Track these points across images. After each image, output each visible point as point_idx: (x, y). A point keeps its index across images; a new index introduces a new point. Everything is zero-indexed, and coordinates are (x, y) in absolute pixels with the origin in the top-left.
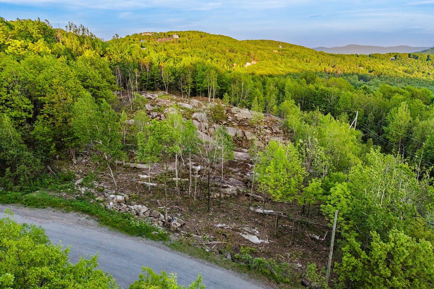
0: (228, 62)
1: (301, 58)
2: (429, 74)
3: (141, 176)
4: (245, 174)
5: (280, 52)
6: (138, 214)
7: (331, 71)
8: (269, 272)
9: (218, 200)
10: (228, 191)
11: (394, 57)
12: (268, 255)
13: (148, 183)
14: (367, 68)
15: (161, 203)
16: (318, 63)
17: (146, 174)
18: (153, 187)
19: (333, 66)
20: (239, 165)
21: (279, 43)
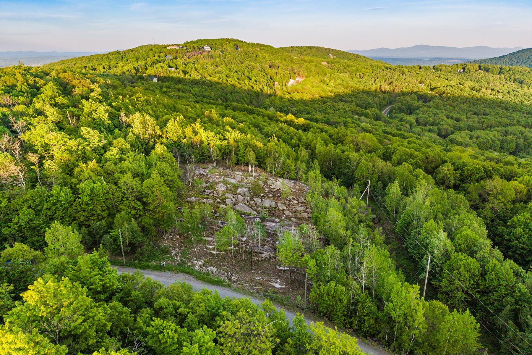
0: (269, 81)
1: (354, 73)
2: (498, 92)
3: (209, 247)
4: (275, 243)
5: (330, 65)
6: (212, 273)
7: (388, 89)
8: (281, 301)
9: (257, 262)
10: (263, 255)
11: (462, 69)
12: (284, 294)
13: (213, 252)
14: (428, 85)
15: (223, 265)
16: (373, 78)
17: (211, 245)
18: (217, 254)
19: (390, 82)
20: (272, 235)
21: (329, 51)
